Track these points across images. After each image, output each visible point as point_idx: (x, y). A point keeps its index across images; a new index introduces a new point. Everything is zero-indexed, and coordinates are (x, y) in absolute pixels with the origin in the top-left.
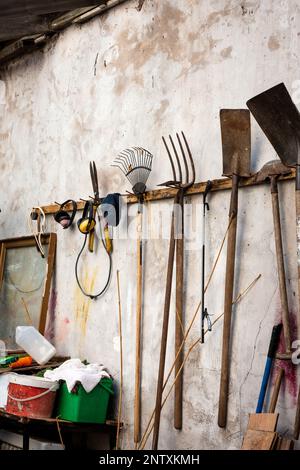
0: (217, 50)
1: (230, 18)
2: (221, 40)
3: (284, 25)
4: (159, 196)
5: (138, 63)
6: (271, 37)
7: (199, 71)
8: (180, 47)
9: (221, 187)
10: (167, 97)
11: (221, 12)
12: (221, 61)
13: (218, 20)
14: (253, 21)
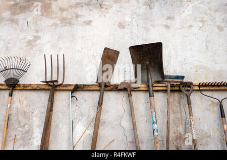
0: (81, 20)
1: (91, 8)
2: (85, 16)
3: (128, 19)
4: (29, 88)
5: (15, 12)
6: (119, 23)
7: (66, 27)
8: (52, 12)
9: (85, 89)
10: (39, 34)
11: (85, 4)
12: (83, 25)
13: (82, 6)
14: (108, 13)
